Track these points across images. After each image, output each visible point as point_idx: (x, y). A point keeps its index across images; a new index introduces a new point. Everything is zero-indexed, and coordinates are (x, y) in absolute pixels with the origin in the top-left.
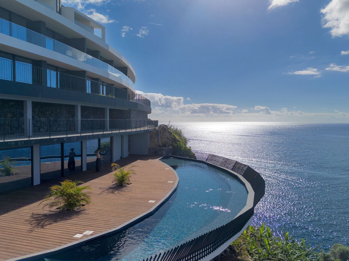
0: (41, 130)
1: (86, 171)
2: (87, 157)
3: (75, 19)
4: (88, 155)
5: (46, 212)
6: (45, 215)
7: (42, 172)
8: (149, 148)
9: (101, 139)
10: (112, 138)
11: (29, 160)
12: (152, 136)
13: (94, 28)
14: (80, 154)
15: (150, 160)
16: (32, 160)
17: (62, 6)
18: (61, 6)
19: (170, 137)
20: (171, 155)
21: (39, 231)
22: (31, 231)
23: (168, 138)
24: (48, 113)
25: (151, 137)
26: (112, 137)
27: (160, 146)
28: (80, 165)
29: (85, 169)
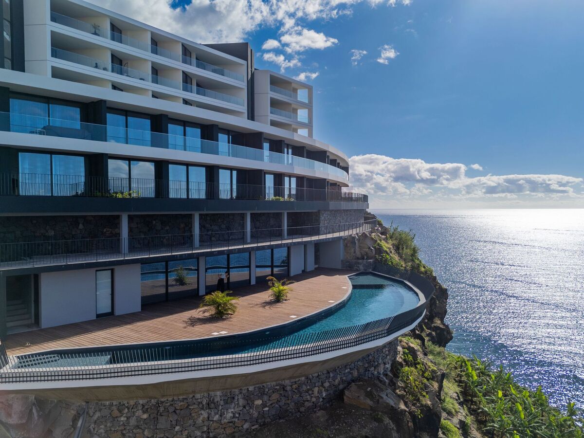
0: (213, 239)
1: (253, 285)
2: (257, 269)
3: (270, 84)
4: (257, 267)
5: (200, 317)
6: (199, 319)
7: (207, 284)
8: (342, 261)
9: (274, 250)
10: (289, 249)
11: (195, 270)
12: (347, 244)
13: (297, 89)
14: (248, 265)
15: (337, 276)
16: (198, 270)
17: (255, 69)
18: (253, 70)
19: (373, 247)
20: (370, 271)
21: (190, 328)
22: (185, 328)
23: (369, 248)
24: (219, 220)
25: (346, 246)
26: (289, 247)
27: (358, 258)
28: (248, 278)
29: (253, 282)
